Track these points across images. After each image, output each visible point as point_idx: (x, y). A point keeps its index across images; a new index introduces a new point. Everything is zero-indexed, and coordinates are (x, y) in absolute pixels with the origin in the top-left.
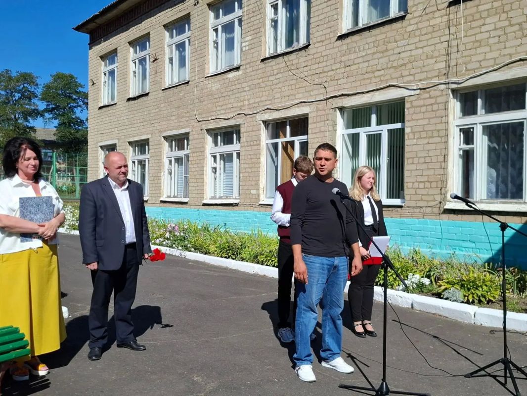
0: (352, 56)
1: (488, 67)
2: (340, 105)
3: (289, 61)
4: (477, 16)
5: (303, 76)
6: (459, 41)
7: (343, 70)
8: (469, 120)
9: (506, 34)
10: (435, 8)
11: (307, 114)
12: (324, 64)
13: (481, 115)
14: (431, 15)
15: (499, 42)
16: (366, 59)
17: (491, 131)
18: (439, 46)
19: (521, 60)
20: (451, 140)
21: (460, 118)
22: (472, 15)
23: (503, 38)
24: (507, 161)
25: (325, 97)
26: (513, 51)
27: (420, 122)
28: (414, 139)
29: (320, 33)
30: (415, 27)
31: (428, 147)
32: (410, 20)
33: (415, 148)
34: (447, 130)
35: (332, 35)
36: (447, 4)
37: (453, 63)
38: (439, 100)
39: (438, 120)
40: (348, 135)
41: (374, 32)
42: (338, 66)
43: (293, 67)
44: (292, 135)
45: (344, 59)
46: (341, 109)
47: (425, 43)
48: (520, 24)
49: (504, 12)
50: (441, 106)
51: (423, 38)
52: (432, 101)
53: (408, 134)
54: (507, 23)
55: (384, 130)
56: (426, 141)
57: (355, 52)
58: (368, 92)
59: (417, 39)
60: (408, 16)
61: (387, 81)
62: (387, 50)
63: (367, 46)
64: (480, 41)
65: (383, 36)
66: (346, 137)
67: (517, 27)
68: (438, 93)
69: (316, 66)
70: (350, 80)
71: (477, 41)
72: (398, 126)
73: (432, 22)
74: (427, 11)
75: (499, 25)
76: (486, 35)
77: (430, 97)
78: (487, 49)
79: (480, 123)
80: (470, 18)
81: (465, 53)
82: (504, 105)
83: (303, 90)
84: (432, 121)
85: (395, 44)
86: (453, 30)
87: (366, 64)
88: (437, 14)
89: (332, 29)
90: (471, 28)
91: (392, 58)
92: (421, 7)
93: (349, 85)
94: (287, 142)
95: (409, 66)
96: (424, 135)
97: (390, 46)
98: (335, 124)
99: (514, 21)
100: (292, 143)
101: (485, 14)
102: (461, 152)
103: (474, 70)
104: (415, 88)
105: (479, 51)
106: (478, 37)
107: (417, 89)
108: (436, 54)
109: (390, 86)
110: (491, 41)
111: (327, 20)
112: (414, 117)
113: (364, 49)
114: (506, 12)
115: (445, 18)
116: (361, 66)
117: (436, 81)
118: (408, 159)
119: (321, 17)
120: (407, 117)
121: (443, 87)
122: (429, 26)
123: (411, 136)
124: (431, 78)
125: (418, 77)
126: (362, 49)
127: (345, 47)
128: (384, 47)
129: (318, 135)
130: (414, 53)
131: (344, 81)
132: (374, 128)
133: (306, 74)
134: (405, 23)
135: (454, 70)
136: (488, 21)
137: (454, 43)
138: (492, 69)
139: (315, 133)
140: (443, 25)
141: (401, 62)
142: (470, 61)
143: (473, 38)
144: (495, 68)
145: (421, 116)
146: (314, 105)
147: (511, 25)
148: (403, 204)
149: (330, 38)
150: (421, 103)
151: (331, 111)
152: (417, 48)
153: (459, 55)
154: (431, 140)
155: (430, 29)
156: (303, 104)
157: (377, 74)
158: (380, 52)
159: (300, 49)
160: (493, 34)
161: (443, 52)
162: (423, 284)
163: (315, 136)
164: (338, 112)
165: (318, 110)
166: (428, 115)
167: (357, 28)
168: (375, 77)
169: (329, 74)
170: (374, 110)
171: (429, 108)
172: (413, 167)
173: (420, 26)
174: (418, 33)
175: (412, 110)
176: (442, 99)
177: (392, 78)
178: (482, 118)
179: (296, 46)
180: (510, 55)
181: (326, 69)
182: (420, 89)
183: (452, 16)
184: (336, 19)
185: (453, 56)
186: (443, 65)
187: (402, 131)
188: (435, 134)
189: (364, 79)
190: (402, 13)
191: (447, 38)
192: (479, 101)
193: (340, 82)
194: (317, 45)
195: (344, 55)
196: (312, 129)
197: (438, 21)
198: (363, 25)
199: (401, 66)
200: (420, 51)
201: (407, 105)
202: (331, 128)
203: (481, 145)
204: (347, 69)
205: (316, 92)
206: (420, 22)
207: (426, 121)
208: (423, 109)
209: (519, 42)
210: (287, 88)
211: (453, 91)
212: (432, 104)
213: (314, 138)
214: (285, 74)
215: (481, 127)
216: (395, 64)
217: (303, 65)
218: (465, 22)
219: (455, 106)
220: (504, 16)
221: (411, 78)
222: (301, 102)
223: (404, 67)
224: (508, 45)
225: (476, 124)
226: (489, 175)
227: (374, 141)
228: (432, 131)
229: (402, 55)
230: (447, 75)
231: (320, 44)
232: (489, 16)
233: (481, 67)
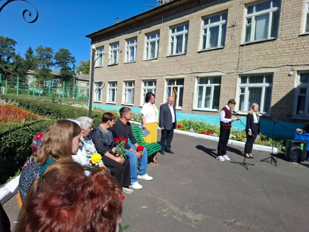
0: (203, 59)
1: (252, 68)
2: (197, 76)
3: (178, 58)
4: (250, 51)
5: (183, 64)
6: (242, 58)
7: (199, 64)
8: (243, 85)
9: (259, 58)
10: (234, 46)
11: (184, 78)
12: (192, 61)
13: (248, 84)
14: (233, 49)
15: (256, 60)
16: (208, 60)
17: (251, 89)
18: (235, 59)
19: (263, 67)
20: (237, 91)
21: (241, 84)
22: (248, 50)
23: (258, 59)
25: (191, 73)
26: (260, 64)
27: (227, 84)
28: (224, 89)
29: (191, 50)
30: (227, 52)
31: (228, 93)
32: (225, 49)
33: (224, 93)
34: (236, 87)
35: (195, 51)
36: (239, 45)
37: (240, 65)
38: (234, 77)
39: (233, 84)
40: (198, 86)
41: (212, 52)
42: (197, 62)
43: (179, 61)
44: (177, 84)
45: (200, 60)
46: (197, 77)
47: (230, 58)
48: (264, 55)
49: (259, 51)
50: (235, 80)
51: (230, 56)
52: (232, 77)
53: (222, 88)
54: (259, 54)
55: (213, 86)
56: (228, 91)
57: (204, 58)
58: (208, 72)
59: (227, 56)
60: (225, 48)
61: (215, 69)
62: (216, 59)
63: (208, 56)
64: (250, 59)
65: (215, 54)
67: (263, 56)
68: (234, 75)
69: (189, 61)
70: (202, 67)
71: (249, 59)
72: (218, 85)
73: (233, 51)
74: (232, 47)
75: (257, 55)
76: (252, 58)
77: (231, 76)
78: (252, 62)
80: (247, 51)
81: (245, 63)
83: (182, 69)
84: (231, 84)
85: (219, 57)
86: (241, 54)
87: (208, 63)
88: (235, 48)
89: (196, 49)
90: (247, 55)
91: (218, 61)
92: (230, 45)
93: (201, 69)
94: (174, 87)
95: (224, 65)
96: (227, 88)
97: (217, 57)
98: (194, 82)
99: (262, 54)
100: (176, 88)
101: (252, 51)
102: (240, 95)
103: (247, 69)
104: (225, 72)
105: (249, 62)
106: (250, 58)
107: (226, 73)
108: (234, 62)
109: (216, 71)
110: (254, 60)
111: (194, 45)
112: (225, 82)
113: (207, 57)
114: (260, 51)
115: (238, 50)
116: (206, 63)
117: (233, 71)
118: (221, 96)
119: (192, 44)
120: (222, 82)
121: (236, 73)
122: (232, 52)
123: (223, 88)
124: (232, 70)
125: (227, 69)
126: (206, 57)
127: (200, 56)
128: (215, 58)
129: (188, 86)
130: (226, 60)
131: (199, 67)
132: (209, 84)
133: (184, 64)
134: (223, 50)
135: (240, 68)
136: (253, 53)
137: (241, 59)
138: (253, 69)
139: (187, 85)
140: (237, 52)
141: (221, 63)
142: (246, 66)
143: (247, 58)
144: (255, 69)
145: (227, 82)
146: (186, 75)
147: (261, 55)
148: (218, 111)
149: (195, 52)
150: (227, 78)
151: (193, 78)
152: (227, 59)
153: (242, 63)
154: (230, 91)
155: (232, 53)
157: (212, 66)
158: (213, 59)
159: (183, 55)
160: (254, 57)
161: (237, 61)
163: (186, 86)
164: (196, 78)
165: (188, 77)
166: (229, 82)
167: (204, 50)
168: (211, 67)
169: (194, 64)
170: (209, 78)
171: (230, 80)
172: (223, 99)
173: (229, 52)
174: (228, 54)
175: (224, 80)
176: (235, 77)
177: (217, 68)
179: (180, 53)
180: (260, 65)
181: (192, 63)
182: (227, 73)
183: (241, 50)
184: (197, 46)
185: (240, 63)
186: (236, 66)
187: (219, 87)
188: (232, 88)
189: (207, 68)
190: (222, 47)
191: (238, 57)
192: (248, 79)
193: (197, 68)
194: (189, 54)
195: (200, 58)
196: (185, 83)
197: (235, 51)
198: (207, 49)
199: (221, 65)
200: (228, 60)
201: (222, 78)
202: (193, 84)
203: (247, 93)
204: (201, 63)
205: (188, 70)
206: (229, 50)
207: (229, 84)
208: (228, 80)
209: (263, 61)
210: (176, 68)
211: (239, 75)
212: (231, 79)
213: (186, 87)
214: (176, 63)
215: (248, 88)
216: (219, 64)
217: (183, 60)
218: (246, 52)
219: (239, 80)
220: (259, 52)
221: (224, 69)
222: (182, 74)
223: (222, 65)
224: (260, 61)
225: (246, 86)
227: (208, 89)
228: (231, 88)
229: (222, 61)
230: (237, 69)
231: (191, 54)
232: (254, 51)
233: (249, 68)
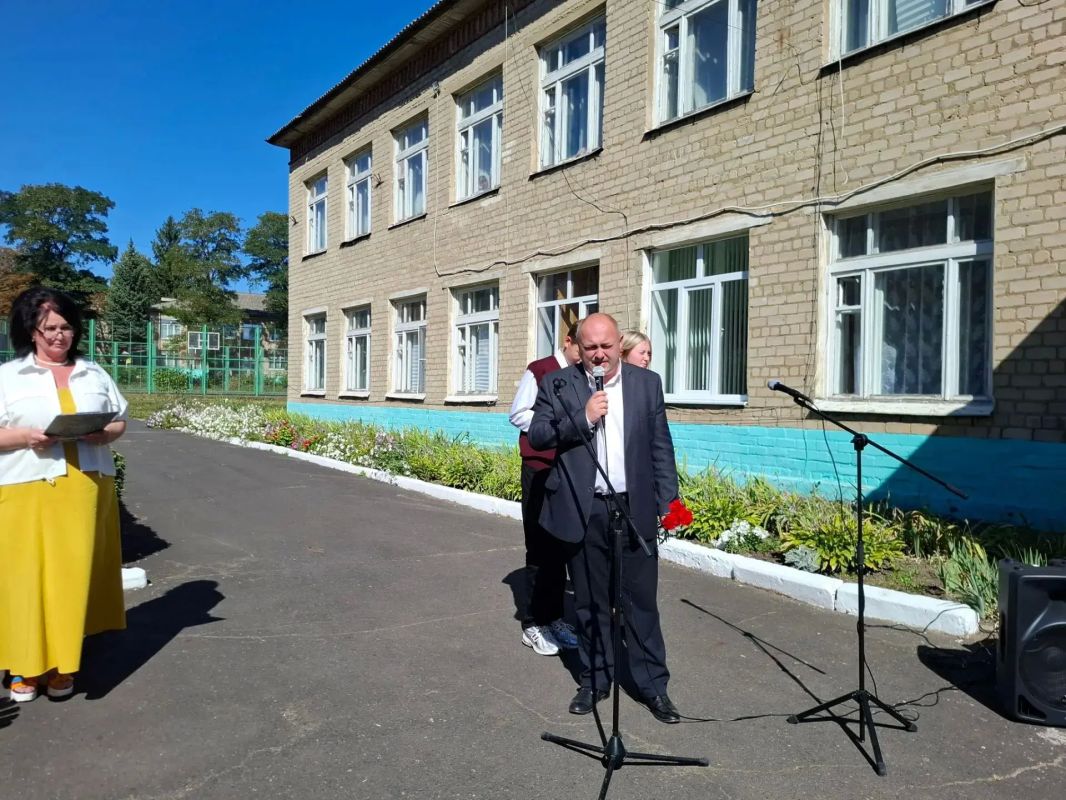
0: (667, 165)
1: (884, 174)
2: (647, 244)
3: (571, 176)
4: (867, 90)
5: (591, 200)
6: (836, 132)
7: (652, 188)
8: (853, 264)
9: (914, 118)
10: (797, 81)
11: (598, 261)
12: (623, 180)
13: (873, 255)
14: (791, 93)
15: (903, 132)
16: (688, 168)
17: (890, 281)
18: (802, 143)
19: (939, 160)
20: (822, 297)
21: (838, 260)
22: (858, 89)
23: (909, 126)
24: (918, 330)
25: (625, 232)
26: (925, 145)
27: (774, 269)
28: (763, 296)
29: (618, 130)
30: (765, 113)
31: (785, 309)
32: (756, 101)
33: (765, 312)
34: (815, 280)
35: (636, 132)
36: (817, 72)
37: (826, 169)
38: (804, 231)
39: (802, 265)
40: (661, 292)
41: (701, 124)
42: (645, 181)
43: (577, 187)
44: (576, 294)
45: (654, 170)
46: (650, 251)
47: (780, 139)
48: (937, 100)
49: (911, 81)
50: (808, 242)
51: (777, 130)
52: (793, 233)
53: (753, 288)
54: (916, 99)
55: (717, 283)
56: (783, 299)
57: (671, 158)
58: (691, 222)
59: (768, 133)
60: (755, 97)
61: (720, 203)
62: (721, 153)
63: (689, 147)
64: (871, 132)
65: (715, 130)
66: (657, 295)
67: (933, 106)
68: (801, 220)
69: (612, 183)
70: (663, 203)
71: (865, 132)
72: (737, 276)
73: (793, 104)
74: (786, 85)
75: (902, 104)
76: (881, 121)
77: (789, 228)
78: (883, 144)
79: (870, 269)
80: (854, 94)
81: (846, 153)
82: (912, 238)
83: (591, 222)
84: (793, 266)
85: (733, 144)
86: (826, 114)
87: (688, 177)
88: (802, 90)
89: (636, 123)
90: (857, 111)
91: (729, 165)
92: (775, 80)
93: (661, 212)
94: (569, 306)
95: (755, 178)
96: (778, 289)
97: (725, 146)
98: (639, 275)
99: (927, 96)
100: (575, 307)
101: (879, 87)
102: (840, 318)
103: (861, 180)
104: (764, 213)
105: (869, 147)
106: (869, 125)
107: (768, 216)
108: (800, 155)
109: (725, 212)
110: (889, 131)
111: (628, 109)
112: (764, 260)
113: (685, 154)
114: (916, 81)
115: (814, 97)
116: (680, 180)
117: (798, 200)
118: (753, 329)
119: (617, 106)
120: (752, 262)
121: (811, 209)
122: (789, 110)
123: (758, 291)
124: (791, 196)
125: (770, 194)
126: (681, 152)
127: (655, 151)
128: (716, 149)
129: (613, 294)
130: (763, 156)
131: (655, 205)
132: (701, 279)
133: (596, 196)
134: (750, 106)
135: (830, 180)
136: (883, 97)
137: (828, 136)
138: (890, 177)
139: (610, 290)
140: (811, 108)
141: (743, 172)
142: (855, 166)
143: (859, 128)
144: (897, 175)
145: (774, 258)
146: (606, 247)
147: (922, 103)
148: (745, 404)
149: (633, 138)
150: (774, 237)
151: (634, 255)
152: (768, 148)
153: (838, 155)
154: (791, 299)
155: (790, 115)
156: (592, 244)
157: (705, 192)
158: (709, 157)
159: (588, 158)
160: (893, 118)
161: (812, 152)
162: (756, 538)
163: (608, 294)
164: (644, 256)
165: (614, 253)
166: (786, 257)
167: (675, 120)
168: (703, 198)
169: (632, 195)
170: (700, 251)
171: (788, 245)
172: (761, 342)
173: (774, 110)
174: (770, 122)
175: (759, 250)
176: (808, 230)
177: (729, 198)
178: (875, 260)
179: (582, 153)
180: (921, 153)
181: (626, 188)
182: (774, 215)
183: (825, 93)
184: (641, 109)
185: (827, 158)
186: (810, 173)
187: (744, 283)
188: (797, 287)
189: (685, 202)
190: (745, 92)
191: (815, 129)
192: (870, 233)
193: (647, 207)
194: (612, 150)
195: (655, 164)
196: (604, 284)
197: (803, 100)
198: (684, 114)
199: (744, 177)
200: (773, 152)
201: (753, 242)
202: (633, 282)
203: (873, 306)
204: (659, 185)
205: (610, 225)
206: (774, 104)
207: (782, 267)
208: (778, 247)
209: (935, 130)
210: (567, 220)
211: (828, 216)
212: (792, 239)
213: (607, 299)
214: (564, 198)
215: (873, 275)
216: (733, 175)
217: (592, 182)
218: (848, 101)
219: (830, 241)
220: (911, 88)
221: (759, 197)
222: (589, 242)
223: (747, 180)
224: (917, 136)
225: (864, 270)
226: (885, 354)
227: (701, 299)
228: (793, 283)
229: (745, 160)
230: (816, 190)
231: (619, 148)
232: (886, 89)
233: (873, 175)
